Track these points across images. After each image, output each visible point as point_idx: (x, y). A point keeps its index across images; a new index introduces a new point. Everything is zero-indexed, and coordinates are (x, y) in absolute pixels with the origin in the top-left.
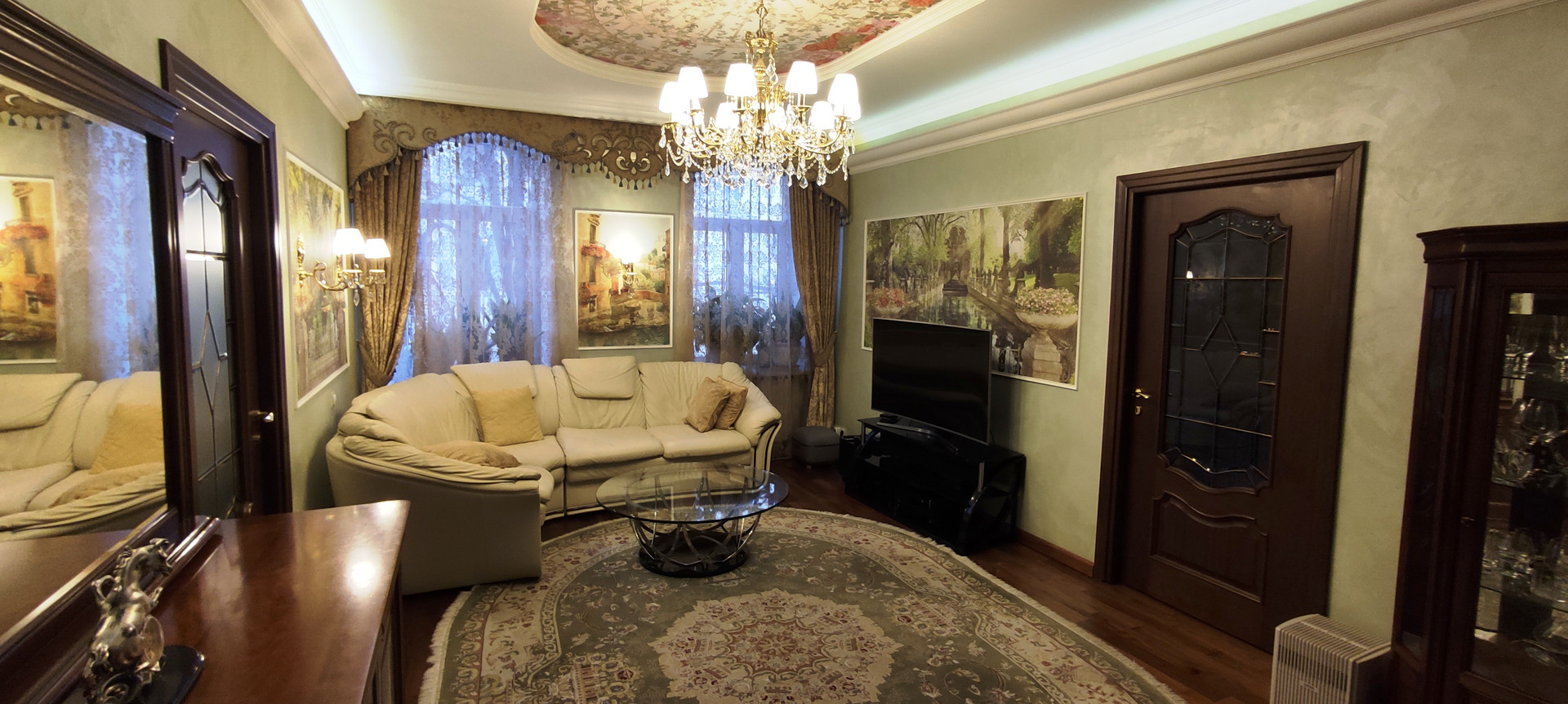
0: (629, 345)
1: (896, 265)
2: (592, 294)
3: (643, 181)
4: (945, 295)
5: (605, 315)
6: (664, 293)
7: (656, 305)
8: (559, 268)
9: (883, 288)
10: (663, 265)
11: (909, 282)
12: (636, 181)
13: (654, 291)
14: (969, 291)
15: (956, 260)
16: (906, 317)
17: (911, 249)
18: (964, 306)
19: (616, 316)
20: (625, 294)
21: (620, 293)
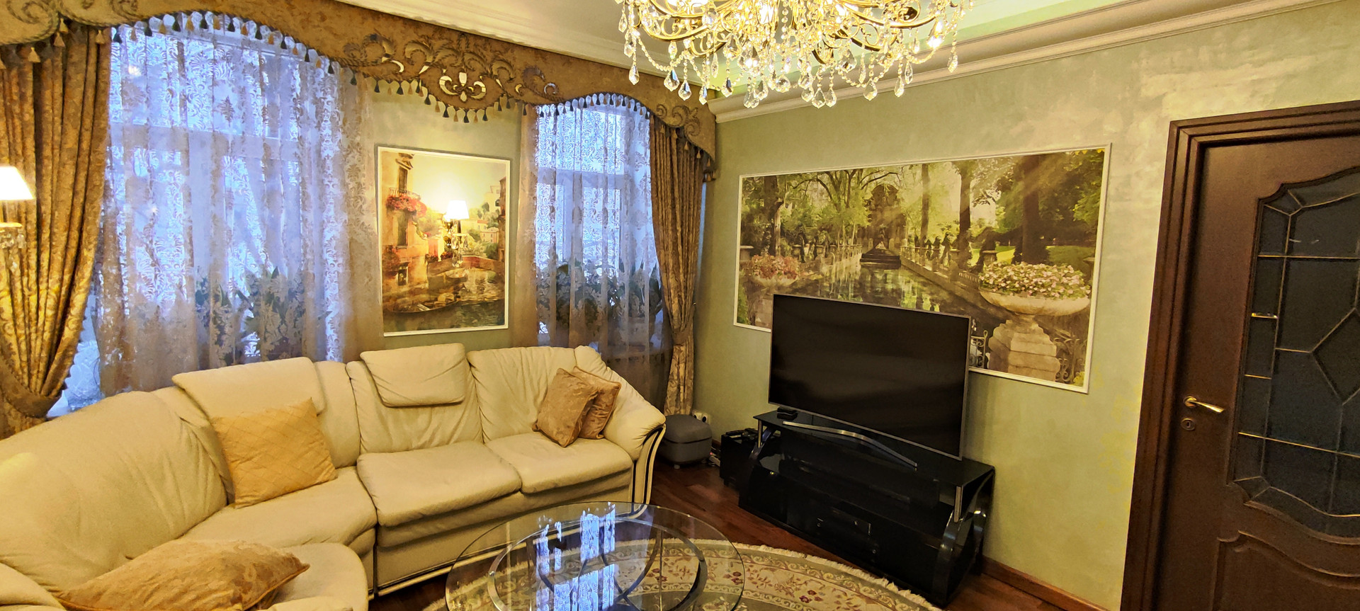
0: (452, 327)
1: (786, 228)
2: (402, 261)
3: (476, 111)
4: (862, 266)
5: (420, 289)
6: (497, 259)
7: (487, 275)
8: (355, 226)
9: (767, 255)
10: (497, 223)
11: (806, 250)
12: (466, 111)
13: (484, 257)
14: (903, 263)
15: (882, 226)
16: (803, 290)
17: (809, 210)
18: (894, 281)
19: (434, 290)
20: (447, 262)
21: (440, 260)
